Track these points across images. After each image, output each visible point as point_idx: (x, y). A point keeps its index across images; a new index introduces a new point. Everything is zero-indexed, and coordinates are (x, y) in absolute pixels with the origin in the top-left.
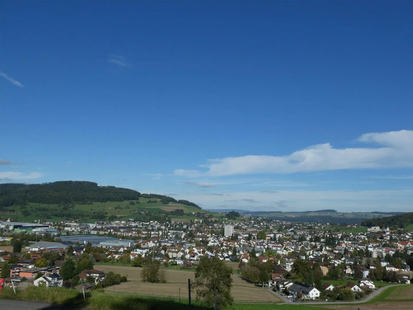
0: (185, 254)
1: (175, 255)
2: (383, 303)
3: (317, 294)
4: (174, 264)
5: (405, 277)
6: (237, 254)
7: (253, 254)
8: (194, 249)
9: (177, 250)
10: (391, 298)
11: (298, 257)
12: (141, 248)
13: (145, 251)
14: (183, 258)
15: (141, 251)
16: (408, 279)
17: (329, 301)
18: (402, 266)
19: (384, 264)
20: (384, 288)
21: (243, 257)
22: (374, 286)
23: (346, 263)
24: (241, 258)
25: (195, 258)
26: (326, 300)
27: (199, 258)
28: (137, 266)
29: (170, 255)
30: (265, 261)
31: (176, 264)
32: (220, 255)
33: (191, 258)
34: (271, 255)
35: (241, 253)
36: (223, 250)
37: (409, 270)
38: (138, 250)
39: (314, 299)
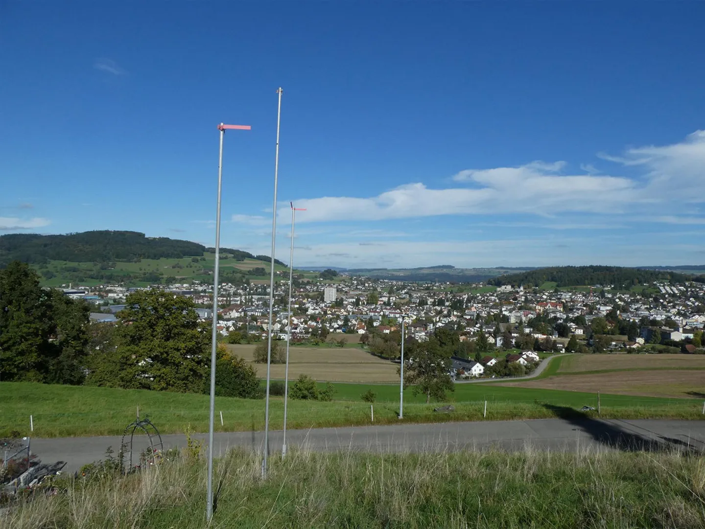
0: (283, 326)
1: (270, 327)
2: (557, 377)
3: (480, 370)
4: (277, 339)
5: (560, 345)
6: (350, 324)
7: (370, 323)
8: (293, 318)
9: (271, 321)
10: (563, 371)
11: (425, 325)
12: (224, 320)
13: (230, 323)
14: (282, 330)
15: (226, 322)
16: (563, 347)
17: (496, 377)
18: (547, 332)
19: (527, 330)
20: (548, 358)
21: (357, 328)
22: (538, 358)
23: (484, 330)
24: (355, 328)
25: (298, 331)
26: (493, 377)
27: (303, 331)
28: (236, 343)
29: (265, 326)
30: (387, 331)
31: (280, 339)
32: (328, 325)
33: (293, 331)
34: (391, 324)
35: (354, 322)
36: (331, 319)
37: (557, 336)
38: (221, 322)
39: (477, 375)
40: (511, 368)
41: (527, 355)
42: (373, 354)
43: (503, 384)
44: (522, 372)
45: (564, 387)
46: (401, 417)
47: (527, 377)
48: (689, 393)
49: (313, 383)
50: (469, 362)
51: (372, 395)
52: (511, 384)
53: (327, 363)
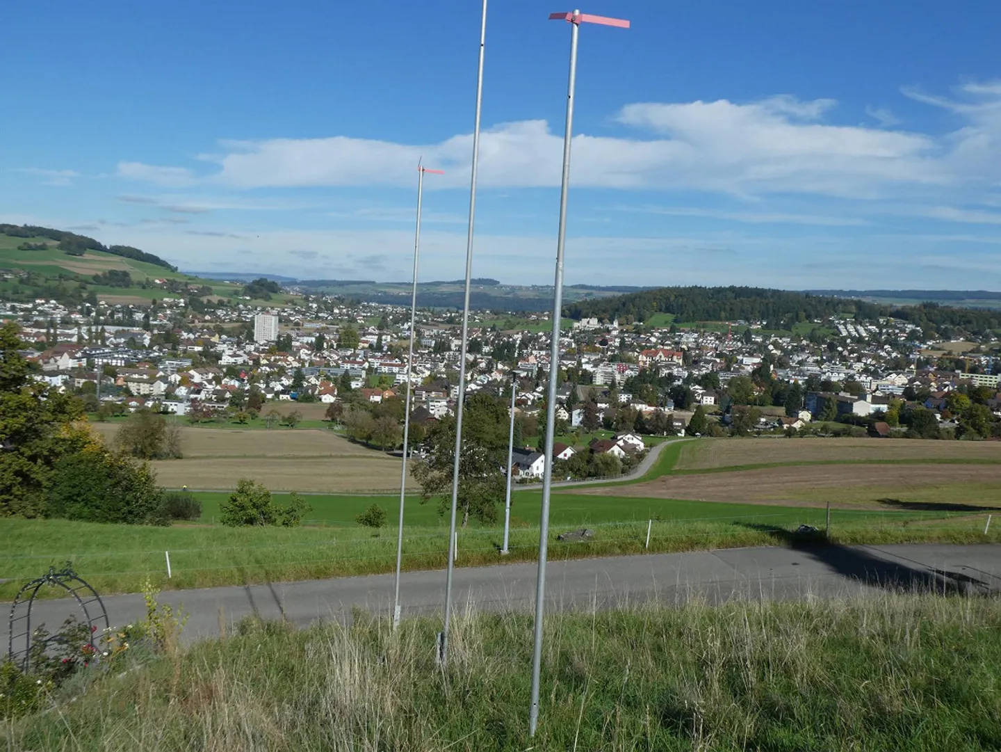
0: (172, 386)
1: (145, 389)
2: (674, 478)
4: (161, 412)
5: (677, 424)
6: (305, 384)
7: (344, 382)
8: (192, 372)
9: (145, 377)
10: (683, 467)
11: (446, 388)
12: (44, 373)
13: (58, 381)
14: (169, 395)
15: (48, 379)
16: (682, 427)
17: (573, 480)
18: (658, 402)
19: (623, 398)
20: (658, 447)
21: (320, 391)
22: (642, 446)
24: (317, 392)
25: (202, 396)
26: (569, 478)
27: (214, 396)
29: (133, 387)
30: (378, 399)
31: (166, 412)
32: (263, 386)
33: (193, 396)
34: (385, 385)
35: (313, 380)
36: (268, 375)
37: (673, 408)
39: (540, 477)
40: (600, 462)
41: (624, 441)
42: (353, 440)
43: (586, 492)
44: (616, 470)
45: (685, 494)
46: (505, 551)
47: (625, 478)
48: (883, 501)
49: (267, 495)
50: (528, 453)
51: (379, 515)
52: (599, 491)
53: (264, 457)
